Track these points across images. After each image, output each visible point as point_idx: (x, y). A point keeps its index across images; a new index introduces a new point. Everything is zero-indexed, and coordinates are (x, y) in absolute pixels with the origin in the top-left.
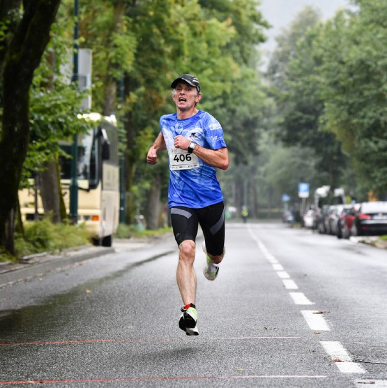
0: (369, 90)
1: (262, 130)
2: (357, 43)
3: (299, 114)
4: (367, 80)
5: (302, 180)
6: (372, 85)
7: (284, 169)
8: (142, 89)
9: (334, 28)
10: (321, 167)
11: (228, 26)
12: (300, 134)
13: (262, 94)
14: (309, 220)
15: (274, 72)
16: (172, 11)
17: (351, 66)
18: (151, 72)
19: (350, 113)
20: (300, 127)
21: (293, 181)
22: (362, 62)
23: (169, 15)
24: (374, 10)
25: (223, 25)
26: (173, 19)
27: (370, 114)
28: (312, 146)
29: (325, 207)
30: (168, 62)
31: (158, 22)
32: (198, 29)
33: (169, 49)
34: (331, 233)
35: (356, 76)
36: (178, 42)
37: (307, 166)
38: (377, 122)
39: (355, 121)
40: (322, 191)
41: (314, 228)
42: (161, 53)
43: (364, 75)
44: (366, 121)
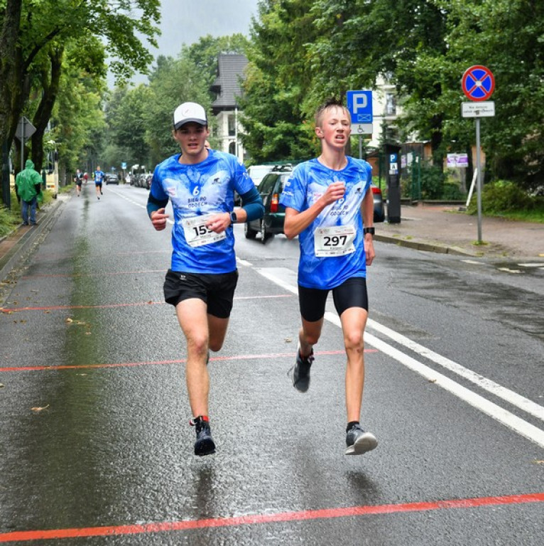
0: (165, 125)
1: (103, 138)
2: (159, 104)
3: (124, 132)
4: (165, 120)
5: (123, 161)
6: (166, 123)
7: (113, 155)
8: (60, 125)
9: (138, 92)
10: (134, 156)
11: (98, 95)
12: (125, 141)
13: (103, 122)
14: (128, 180)
15: (108, 111)
16: (74, 90)
17: (157, 115)
18: (66, 118)
19: (157, 135)
20: (124, 138)
21: (118, 162)
22: (162, 113)
23: (72, 91)
24: (166, 89)
25: (95, 95)
26: (74, 93)
27: (167, 136)
28: (130, 146)
29: (137, 174)
30: (72, 112)
31: (68, 95)
32: (86, 98)
33: (72, 107)
34: (142, 187)
35: (160, 119)
36: (77, 104)
37: (124, 154)
38: (170, 139)
39: (160, 139)
40: (135, 167)
41: (132, 184)
42: (70, 109)
43: (163, 118)
44: (165, 139)
